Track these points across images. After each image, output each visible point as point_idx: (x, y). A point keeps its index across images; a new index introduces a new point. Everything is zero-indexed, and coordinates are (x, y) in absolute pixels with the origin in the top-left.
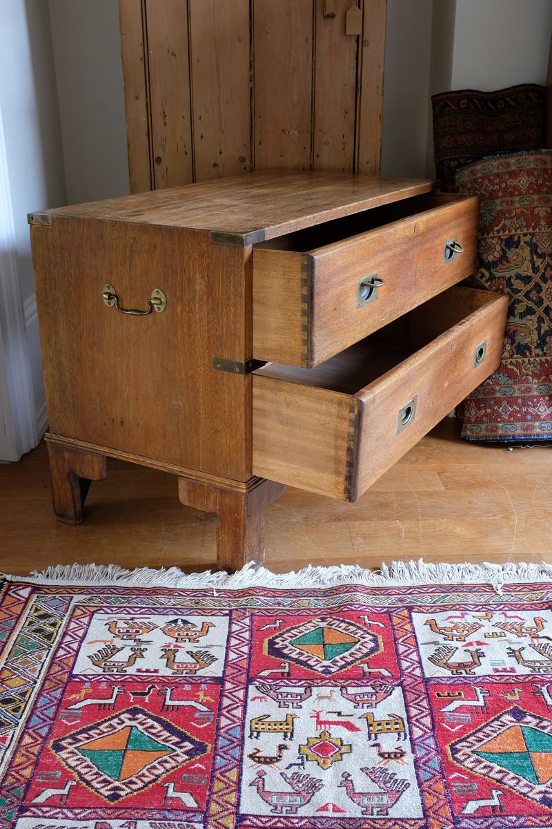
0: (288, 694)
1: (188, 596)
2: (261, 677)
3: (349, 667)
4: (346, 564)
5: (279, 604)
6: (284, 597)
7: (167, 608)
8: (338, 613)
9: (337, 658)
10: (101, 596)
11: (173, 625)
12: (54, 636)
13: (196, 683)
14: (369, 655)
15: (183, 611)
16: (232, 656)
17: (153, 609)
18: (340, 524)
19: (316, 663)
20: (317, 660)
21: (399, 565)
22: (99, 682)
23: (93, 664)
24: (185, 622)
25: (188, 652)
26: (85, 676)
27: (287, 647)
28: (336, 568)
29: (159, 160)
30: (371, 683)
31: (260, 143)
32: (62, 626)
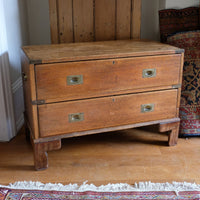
4: (122, 183)
6: (99, 195)
18: (122, 167)
21: (141, 183)
28: (118, 185)
29: (61, 34)
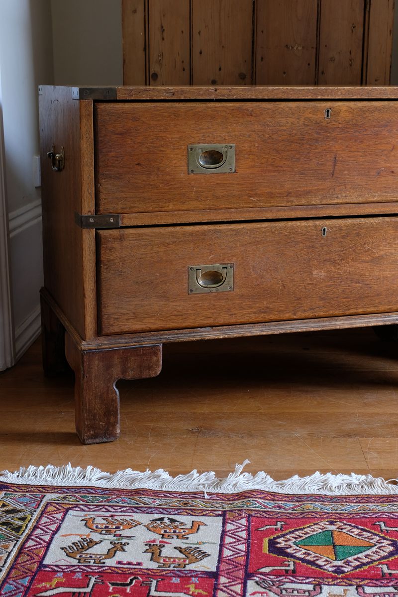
0: (293, 590)
1: (175, 497)
2: (262, 574)
3: (366, 568)
4: (357, 474)
5: (280, 507)
6: (286, 501)
7: (152, 508)
8: (349, 520)
9: (350, 559)
10: (77, 495)
11: (159, 522)
12: (23, 529)
13: (186, 578)
14: (388, 558)
15: (169, 511)
16: (227, 553)
17: (136, 508)
18: (350, 440)
19: (324, 563)
20: (326, 561)
22: (74, 572)
23: (67, 555)
24: (172, 520)
25: (175, 548)
26: (57, 566)
27: (291, 547)
28: (346, 477)
29: (155, 76)
30: (392, 583)
31: (262, 59)
32: (33, 520)
